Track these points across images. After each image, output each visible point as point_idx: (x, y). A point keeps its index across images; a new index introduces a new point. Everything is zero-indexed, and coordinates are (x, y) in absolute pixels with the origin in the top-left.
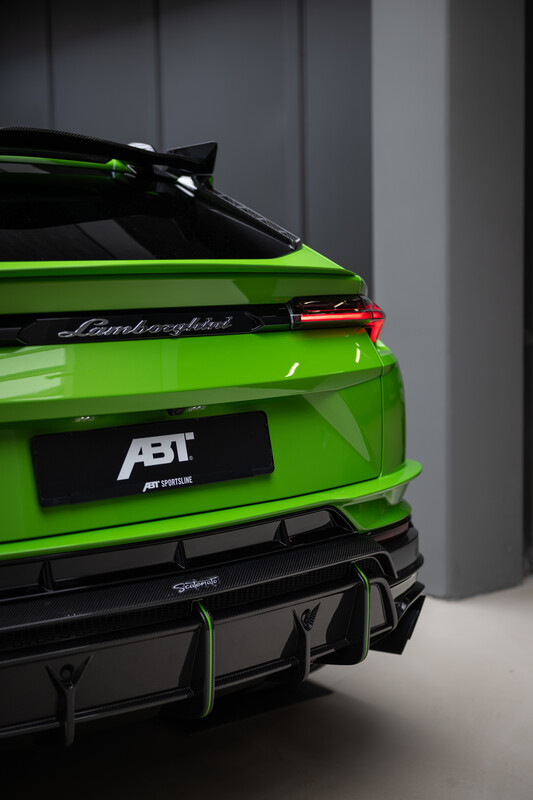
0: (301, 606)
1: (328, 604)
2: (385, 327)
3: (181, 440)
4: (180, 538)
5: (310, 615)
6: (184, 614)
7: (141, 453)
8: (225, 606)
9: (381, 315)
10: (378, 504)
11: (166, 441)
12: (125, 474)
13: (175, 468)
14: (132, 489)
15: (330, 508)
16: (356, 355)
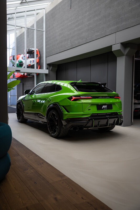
0: (115, 119)
1: (116, 119)
2: (120, 98)
3: (106, 106)
4: (106, 113)
5: (115, 120)
6: (107, 118)
7: (104, 107)
8: (110, 118)
9: (120, 97)
10: (120, 112)
11: (105, 106)
12: (102, 108)
13: (106, 108)
14: (103, 109)
15: (116, 112)
16: (117, 100)
